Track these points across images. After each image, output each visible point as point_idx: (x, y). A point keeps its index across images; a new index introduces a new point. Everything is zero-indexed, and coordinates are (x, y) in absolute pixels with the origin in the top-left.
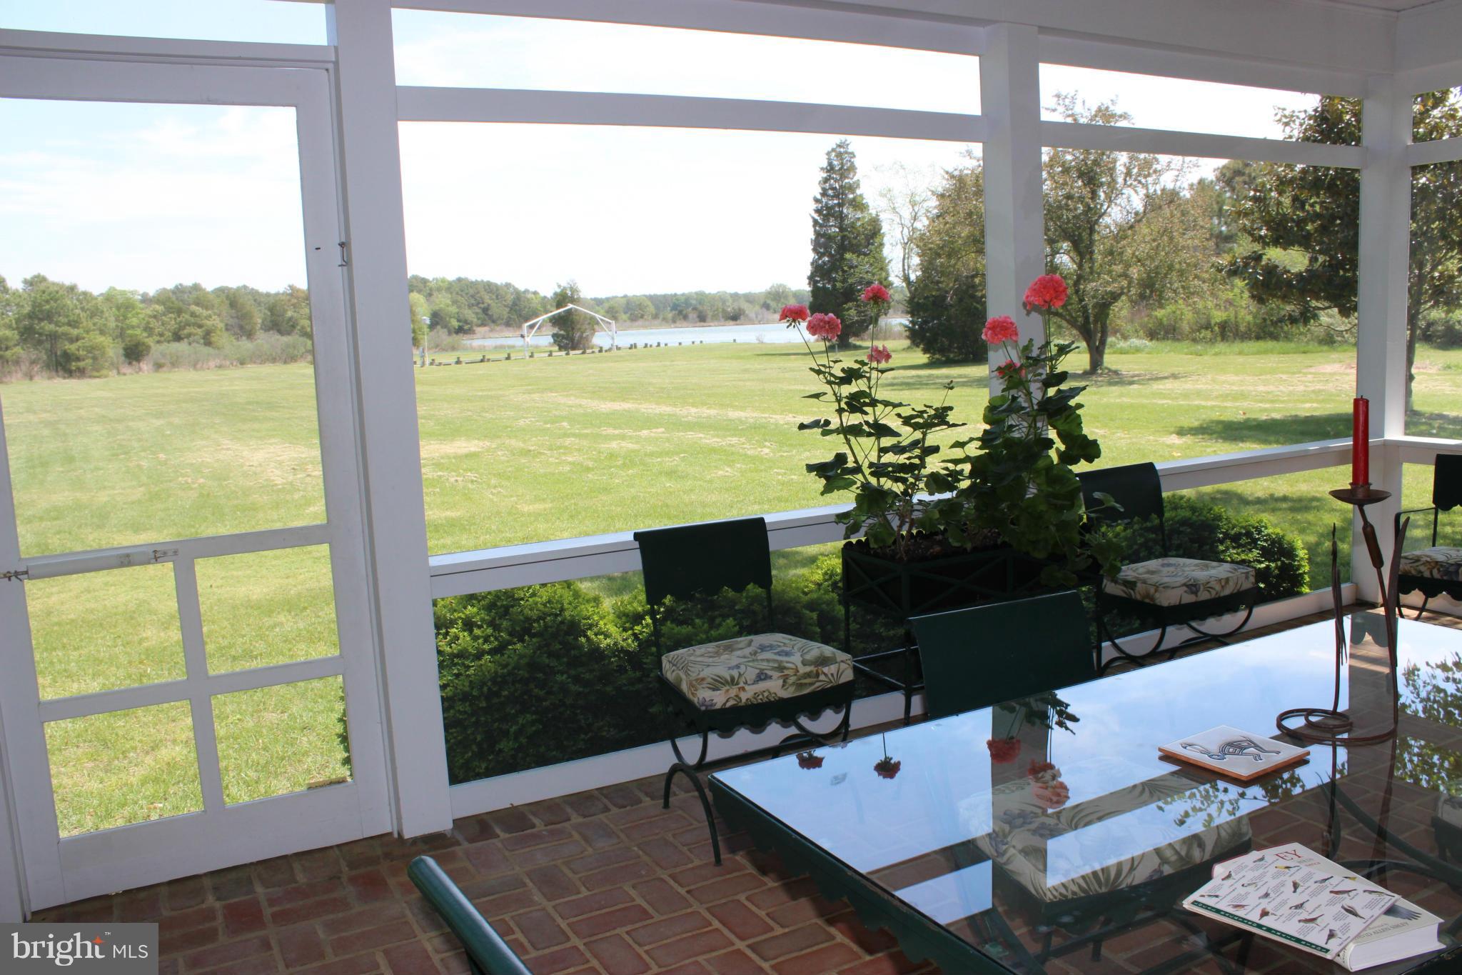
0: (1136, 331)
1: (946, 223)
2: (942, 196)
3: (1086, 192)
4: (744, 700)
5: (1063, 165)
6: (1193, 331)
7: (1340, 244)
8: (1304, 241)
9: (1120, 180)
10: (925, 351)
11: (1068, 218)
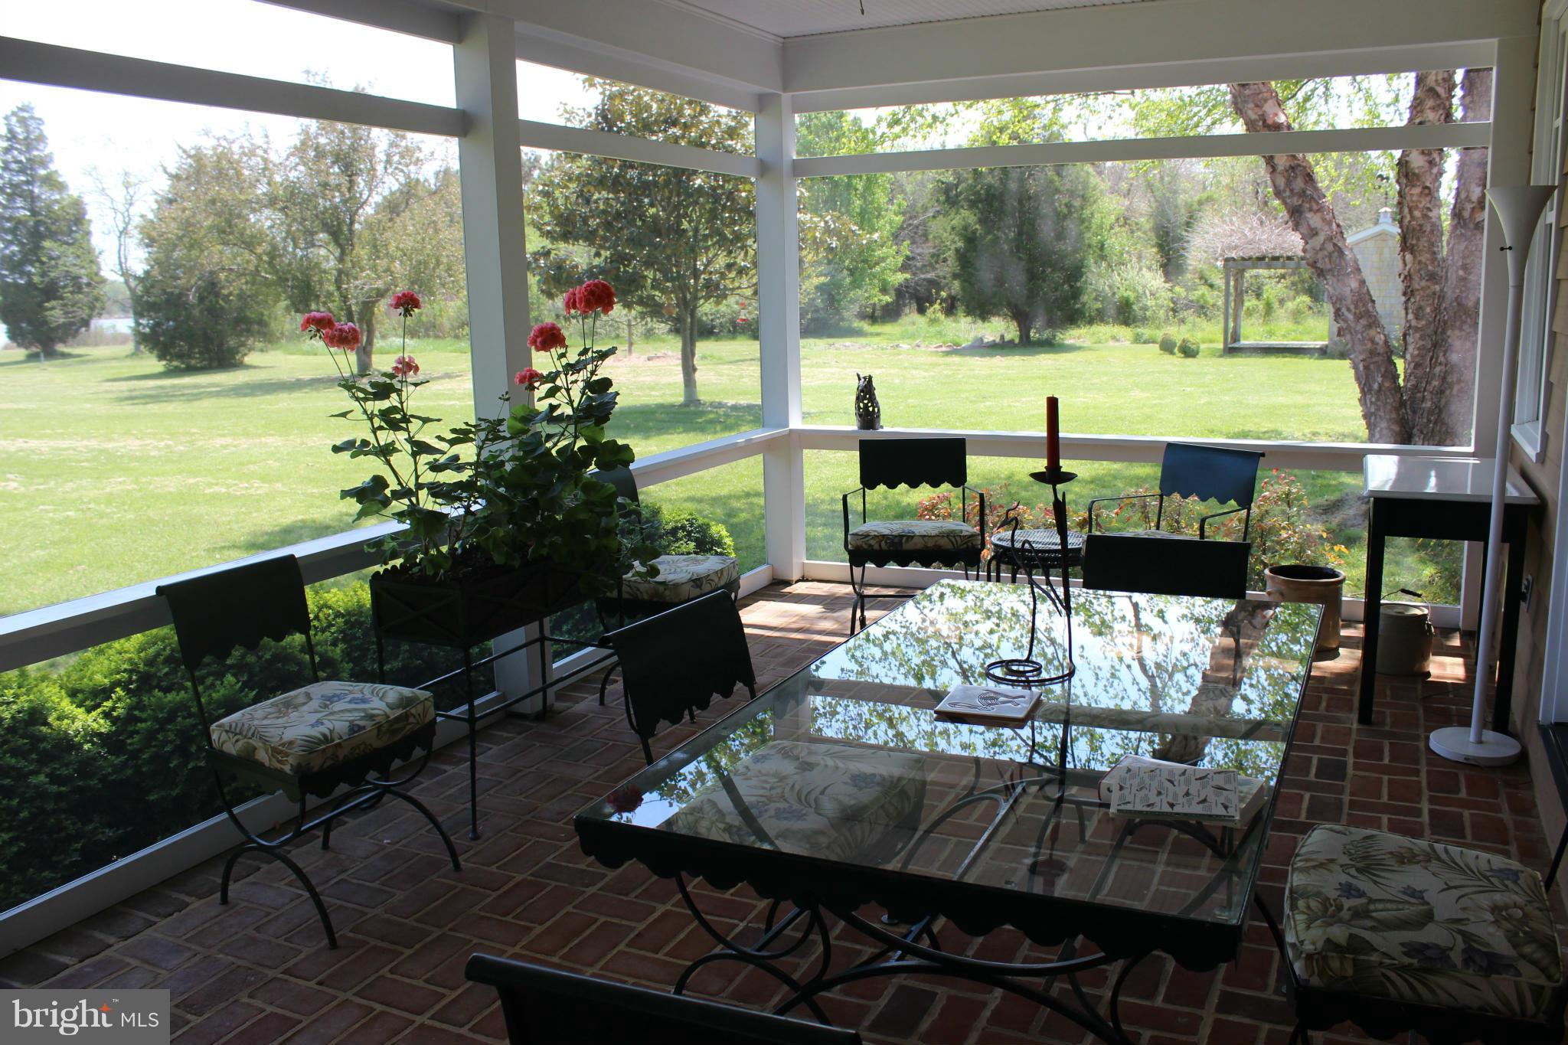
0: (394, 329)
1: (184, 210)
2: (176, 177)
3: (344, 180)
4: (341, 757)
5: (316, 149)
6: (453, 328)
7: (627, 240)
8: (590, 237)
9: (380, 168)
10: (161, 357)
11: (325, 207)
